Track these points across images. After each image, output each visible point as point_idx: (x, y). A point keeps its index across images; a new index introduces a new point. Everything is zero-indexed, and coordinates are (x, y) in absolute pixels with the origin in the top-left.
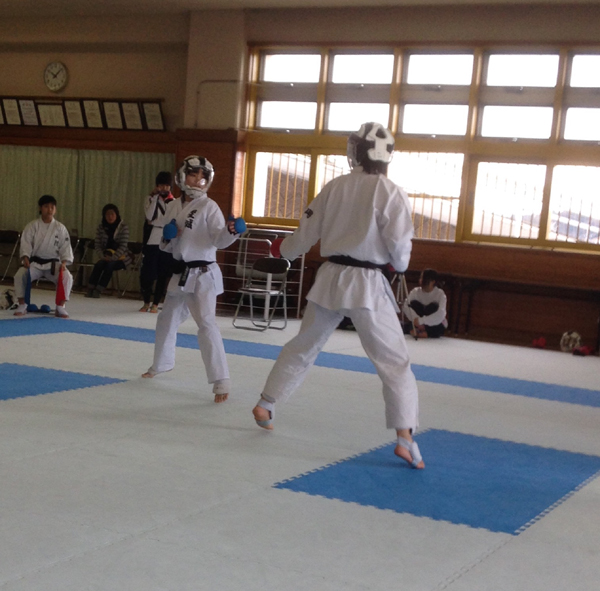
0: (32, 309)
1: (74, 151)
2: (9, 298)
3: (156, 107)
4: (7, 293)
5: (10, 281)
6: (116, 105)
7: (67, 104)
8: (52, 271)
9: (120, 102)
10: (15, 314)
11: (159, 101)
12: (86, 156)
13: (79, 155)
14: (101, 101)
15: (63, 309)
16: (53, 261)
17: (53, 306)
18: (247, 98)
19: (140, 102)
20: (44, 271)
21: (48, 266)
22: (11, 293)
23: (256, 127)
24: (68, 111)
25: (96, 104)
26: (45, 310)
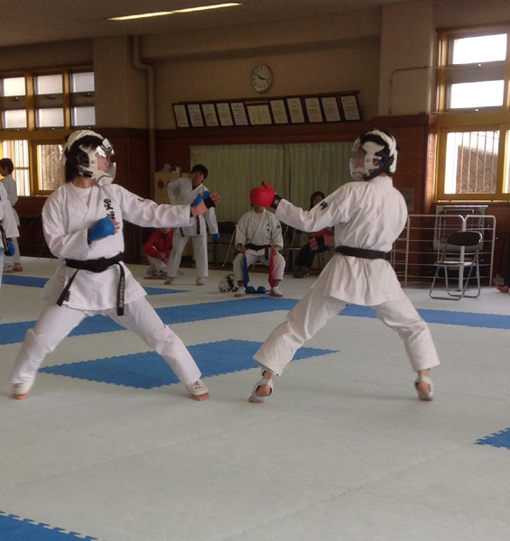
0: (250, 291)
1: (281, 146)
2: (230, 282)
3: (353, 98)
4: (228, 278)
5: (229, 266)
6: (316, 100)
7: (272, 103)
8: (266, 256)
9: (320, 97)
10: (236, 296)
11: (355, 93)
12: (292, 150)
13: (285, 149)
14: (302, 98)
15: (277, 289)
16: (266, 247)
17: (268, 287)
18: (437, 83)
19: (338, 96)
20: (259, 257)
21: (262, 252)
22: (232, 278)
23: (446, 109)
24: (274, 110)
25: (298, 100)
26: (261, 290)
